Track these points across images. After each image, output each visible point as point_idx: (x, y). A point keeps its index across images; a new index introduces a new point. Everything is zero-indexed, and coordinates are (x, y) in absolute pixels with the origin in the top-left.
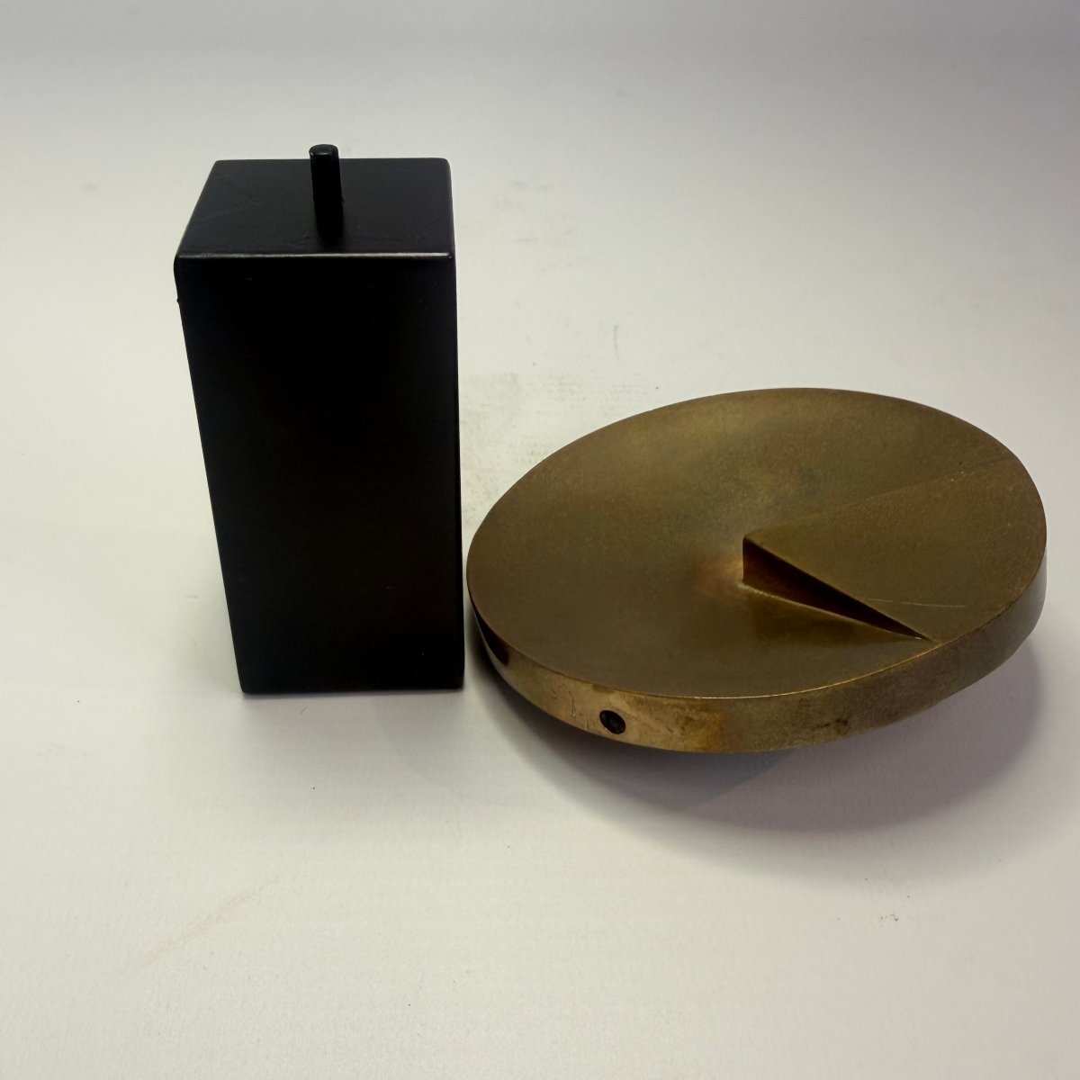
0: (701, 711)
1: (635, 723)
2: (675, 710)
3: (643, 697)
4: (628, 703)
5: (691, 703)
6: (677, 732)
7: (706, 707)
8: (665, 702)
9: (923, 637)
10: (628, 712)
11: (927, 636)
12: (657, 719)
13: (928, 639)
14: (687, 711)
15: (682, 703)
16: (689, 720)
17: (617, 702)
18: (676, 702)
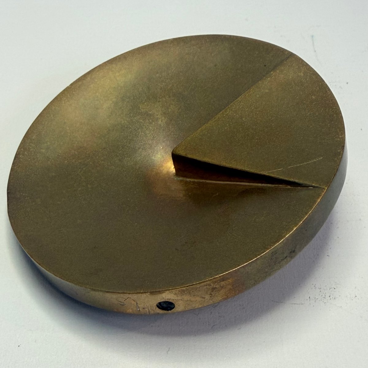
0: (220, 282)
1: (180, 302)
2: (205, 287)
3: (184, 288)
4: (175, 294)
5: (214, 280)
6: (207, 297)
7: (223, 279)
8: (198, 286)
9: (314, 187)
10: (176, 298)
11: (316, 185)
12: (194, 296)
13: (317, 187)
14: (212, 285)
15: (208, 283)
16: (214, 289)
17: (167, 296)
18: (205, 283)
